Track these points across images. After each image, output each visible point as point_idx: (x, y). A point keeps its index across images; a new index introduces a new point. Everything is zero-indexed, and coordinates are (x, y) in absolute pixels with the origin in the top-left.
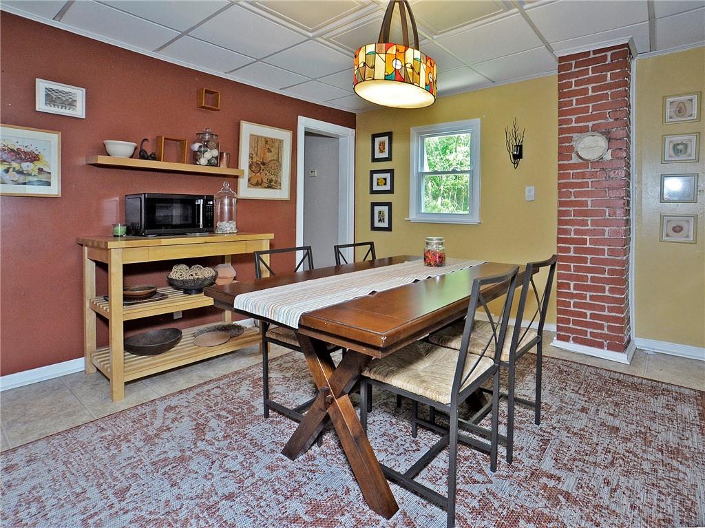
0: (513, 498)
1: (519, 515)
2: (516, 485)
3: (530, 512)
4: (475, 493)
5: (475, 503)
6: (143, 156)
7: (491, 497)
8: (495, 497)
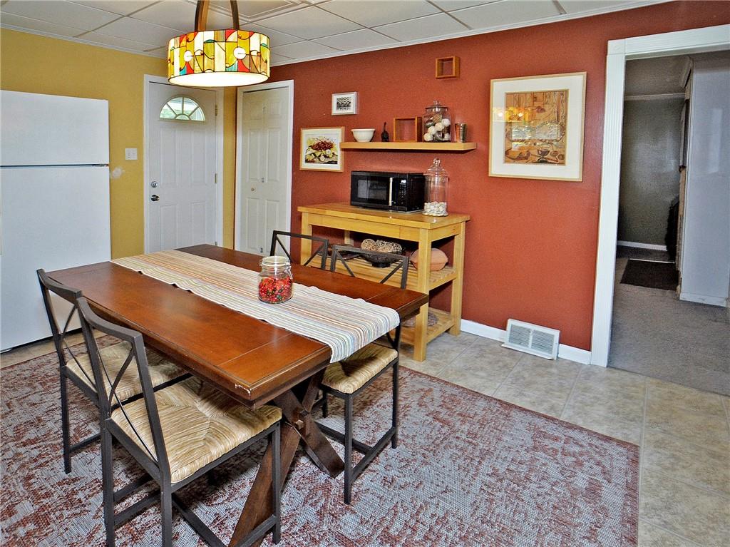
0: (61, 530)
1: (40, 529)
2: (75, 541)
3: (35, 540)
4: (91, 500)
5: (81, 495)
6: (385, 138)
7: (78, 511)
8: (75, 515)
